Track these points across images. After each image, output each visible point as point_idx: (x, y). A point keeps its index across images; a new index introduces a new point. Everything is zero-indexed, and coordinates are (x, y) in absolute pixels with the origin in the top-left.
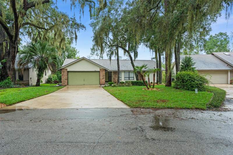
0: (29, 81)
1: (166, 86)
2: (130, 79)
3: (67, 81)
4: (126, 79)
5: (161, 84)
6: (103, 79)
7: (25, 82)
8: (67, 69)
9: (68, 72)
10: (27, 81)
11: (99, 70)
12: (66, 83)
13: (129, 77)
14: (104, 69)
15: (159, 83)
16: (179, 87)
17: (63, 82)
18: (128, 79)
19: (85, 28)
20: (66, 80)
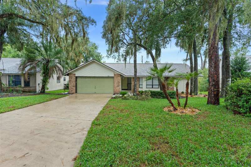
0: (36, 87)
1: (208, 103)
2: (154, 86)
3: (75, 88)
4: (148, 86)
5: (196, 95)
6: (118, 86)
7: (32, 89)
8: (75, 74)
9: (76, 77)
10: (33, 87)
11: (113, 76)
12: (74, 91)
13: (153, 85)
14: (119, 74)
15: (193, 94)
16: (242, 110)
17: (71, 89)
18: (151, 86)
19: (95, 22)
20: (74, 86)
